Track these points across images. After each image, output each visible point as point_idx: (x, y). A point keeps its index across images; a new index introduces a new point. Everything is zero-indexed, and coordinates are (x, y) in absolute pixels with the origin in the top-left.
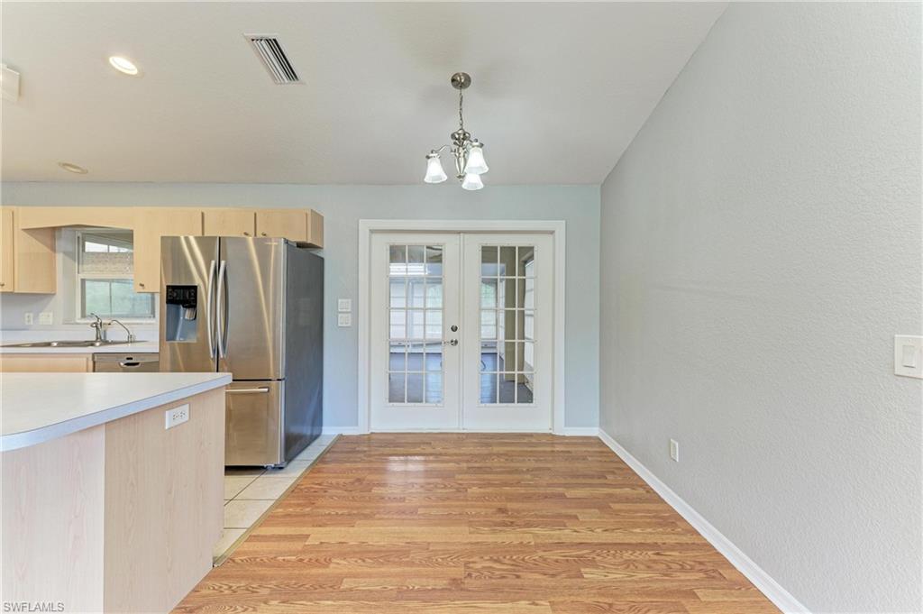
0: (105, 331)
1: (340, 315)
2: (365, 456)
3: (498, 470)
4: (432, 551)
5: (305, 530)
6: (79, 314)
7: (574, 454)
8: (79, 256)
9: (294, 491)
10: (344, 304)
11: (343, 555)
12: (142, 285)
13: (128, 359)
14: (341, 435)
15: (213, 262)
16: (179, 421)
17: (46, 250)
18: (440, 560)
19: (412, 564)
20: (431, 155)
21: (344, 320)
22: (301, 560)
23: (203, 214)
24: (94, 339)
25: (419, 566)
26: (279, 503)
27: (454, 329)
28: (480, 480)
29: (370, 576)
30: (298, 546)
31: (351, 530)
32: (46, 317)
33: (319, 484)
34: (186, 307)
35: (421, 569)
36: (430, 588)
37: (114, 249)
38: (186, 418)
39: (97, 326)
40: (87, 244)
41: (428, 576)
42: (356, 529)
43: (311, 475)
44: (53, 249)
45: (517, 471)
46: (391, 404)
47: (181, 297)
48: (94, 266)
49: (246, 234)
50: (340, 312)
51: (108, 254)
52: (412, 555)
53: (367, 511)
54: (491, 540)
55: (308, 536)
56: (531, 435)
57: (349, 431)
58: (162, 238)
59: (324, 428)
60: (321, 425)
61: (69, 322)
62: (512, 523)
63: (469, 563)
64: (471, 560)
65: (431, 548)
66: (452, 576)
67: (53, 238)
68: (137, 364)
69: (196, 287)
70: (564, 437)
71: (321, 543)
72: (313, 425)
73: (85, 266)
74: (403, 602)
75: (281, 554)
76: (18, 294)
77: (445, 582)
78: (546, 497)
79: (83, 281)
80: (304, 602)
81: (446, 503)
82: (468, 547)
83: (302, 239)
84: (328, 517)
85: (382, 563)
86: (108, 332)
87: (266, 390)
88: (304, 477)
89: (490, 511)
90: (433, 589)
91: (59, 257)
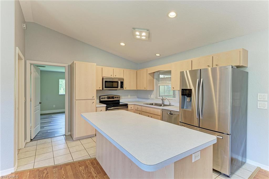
0: (164, 101)
6: (158, 96)
8: (158, 79)
12: (173, 88)
13: (170, 112)
15: (198, 80)
16: (197, 159)
17: (152, 78)
23: (192, 61)
24: (161, 103)
32: (152, 96)
34: (188, 97)
37: (166, 76)
38: (199, 158)
39: (162, 100)
40: (160, 75)
44: (154, 78)
47: (186, 93)
48: (161, 82)
49: (208, 66)
51: (164, 78)
58: (180, 72)
59: (247, 160)
60: (246, 157)
61: (156, 98)
67: (154, 75)
68: (172, 114)
69: (191, 89)
72: (243, 156)
73: (160, 82)
76: (148, 90)
79: (159, 86)
83: (238, 64)
86: (165, 102)
87: (222, 137)
91: (155, 80)
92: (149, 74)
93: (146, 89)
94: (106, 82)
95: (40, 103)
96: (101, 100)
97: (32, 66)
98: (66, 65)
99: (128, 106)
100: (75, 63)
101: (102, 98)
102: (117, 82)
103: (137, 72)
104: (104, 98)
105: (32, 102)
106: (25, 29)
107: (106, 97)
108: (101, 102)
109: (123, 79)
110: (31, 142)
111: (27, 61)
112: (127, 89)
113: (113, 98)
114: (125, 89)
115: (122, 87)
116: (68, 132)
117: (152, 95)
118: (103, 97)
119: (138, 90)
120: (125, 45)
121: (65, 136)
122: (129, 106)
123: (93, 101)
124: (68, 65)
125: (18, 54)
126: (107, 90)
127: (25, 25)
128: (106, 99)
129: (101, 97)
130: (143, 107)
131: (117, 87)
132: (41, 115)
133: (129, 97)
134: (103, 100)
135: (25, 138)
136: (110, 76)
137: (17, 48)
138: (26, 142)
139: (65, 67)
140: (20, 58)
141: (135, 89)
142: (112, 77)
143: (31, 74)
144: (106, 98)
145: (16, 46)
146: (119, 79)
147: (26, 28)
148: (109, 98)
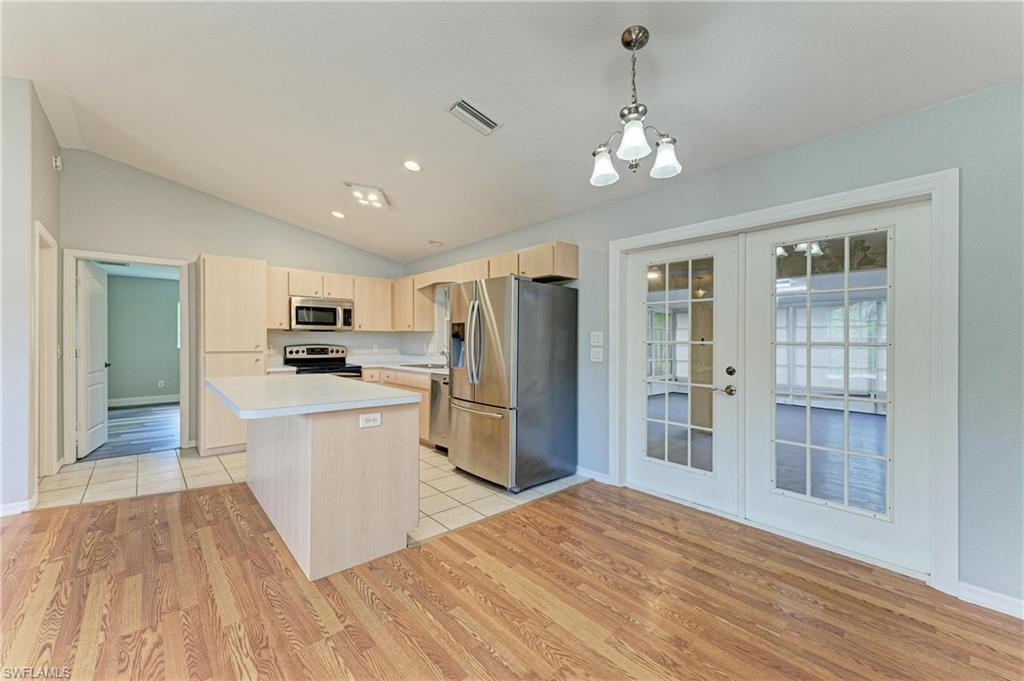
1: (592, 349)
2: (593, 508)
3: (738, 591)
4: (547, 632)
5: (477, 551)
7: (939, 636)
8: (446, 303)
9: (503, 517)
10: (596, 337)
11: (478, 586)
14: (593, 480)
16: (371, 424)
17: (430, 302)
18: (544, 646)
19: (516, 630)
20: (599, 150)
21: (596, 355)
22: (451, 572)
23: (489, 262)
25: (520, 636)
26: (485, 522)
27: (731, 372)
28: (694, 590)
29: (476, 616)
30: (460, 560)
31: (507, 569)
33: (527, 518)
35: (519, 642)
36: (505, 664)
38: (378, 423)
41: (515, 651)
42: (510, 570)
43: (531, 508)
44: (434, 302)
45: (769, 607)
46: (649, 458)
50: (594, 347)
52: (525, 623)
53: (535, 560)
54: (621, 665)
55: (473, 556)
56: (868, 569)
57: (601, 478)
62: (675, 664)
63: (568, 670)
64: (573, 669)
65: (549, 629)
66: (535, 670)
67: (433, 293)
69: (465, 325)
70: (955, 601)
71: (476, 567)
74: (471, 657)
75: (446, 560)
77: (524, 669)
78: (778, 668)
80: (419, 606)
81: (620, 595)
82: (587, 654)
84: (502, 549)
85: (495, 614)
87: (499, 416)
88: (524, 507)
89: (664, 633)
90: (507, 667)
91: (436, 305)
92: (419, 290)
93: (411, 329)
94: (298, 308)
95: (107, 365)
96: (289, 356)
97: (81, 264)
98: (184, 263)
99: (360, 372)
100: (204, 260)
101: (291, 353)
102: (334, 311)
103: (392, 286)
104: (297, 352)
105: (81, 360)
106: (60, 169)
107: (304, 348)
108: (288, 362)
109: (353, 303)
110: (77, 464)
111: (65, 250)
112: (363, 329)
113: (324, 351)
114: (357, 328)
115: (347, 321)
116: (190, 440)
117: (430, 345)
118: (295, 349)
119: (397, 332)
120: (346, 217)
121: (178, 451)
122: (364, 372)
123: (258, 356)
124: (186, 263)
125: (41, 237)
126: (305, 330)
127: (59, 159)
128: (305, 356)
129: (288, 349)
130: (398, 373)
131: (334, 324)
132: (110, 409)
133: (375, 350)
134: (295, 356)
135: (61, 454)
136: (314, 295)
137: (38, 223)
138: (63, 461)
139: (179, 267)
140: (43, 244)
141: (390, 330)
142: (318, 295)
143: (77, 286)
144: (303, 352)
145: (34, 218)
146: (340, 302)
147: (63, 168)
148: (311, 351)
